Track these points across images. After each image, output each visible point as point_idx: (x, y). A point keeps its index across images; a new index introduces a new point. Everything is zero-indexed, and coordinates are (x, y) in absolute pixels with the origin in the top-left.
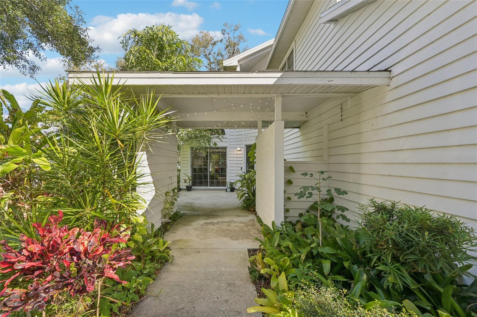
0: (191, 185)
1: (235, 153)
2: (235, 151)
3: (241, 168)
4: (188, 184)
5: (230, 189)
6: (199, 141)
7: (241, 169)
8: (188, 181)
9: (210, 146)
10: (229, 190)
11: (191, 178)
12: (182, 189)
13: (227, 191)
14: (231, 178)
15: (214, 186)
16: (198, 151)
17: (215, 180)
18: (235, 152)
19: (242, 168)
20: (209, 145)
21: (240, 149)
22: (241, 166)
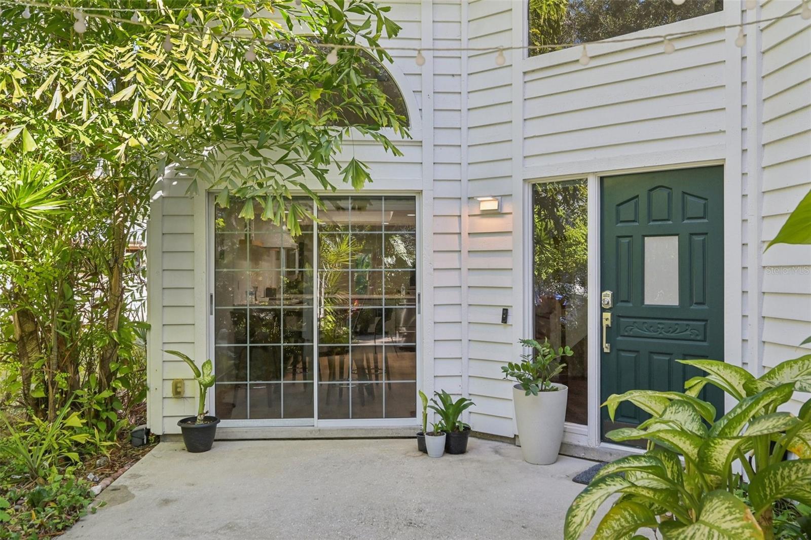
0: (212, 413)
1: (465, 232)
2: (465, 219)
3: (500, 312)
4: (191, 409)
5: (441, 440)
6: (254, 152)
7: (504, 320)
8: (192, 389)
9: (324, 182)
10: (436, 443)
11: (209, 374)
12: (158, 439)
13: (423, 449)
14: (443, 368)
15: (346, 416)
16: (248, 214)
17: (350, 382)
18: (468, 224)
19: (505, 313)
20: (320, 175)
21: (493, 205)
22: (506, 302)
